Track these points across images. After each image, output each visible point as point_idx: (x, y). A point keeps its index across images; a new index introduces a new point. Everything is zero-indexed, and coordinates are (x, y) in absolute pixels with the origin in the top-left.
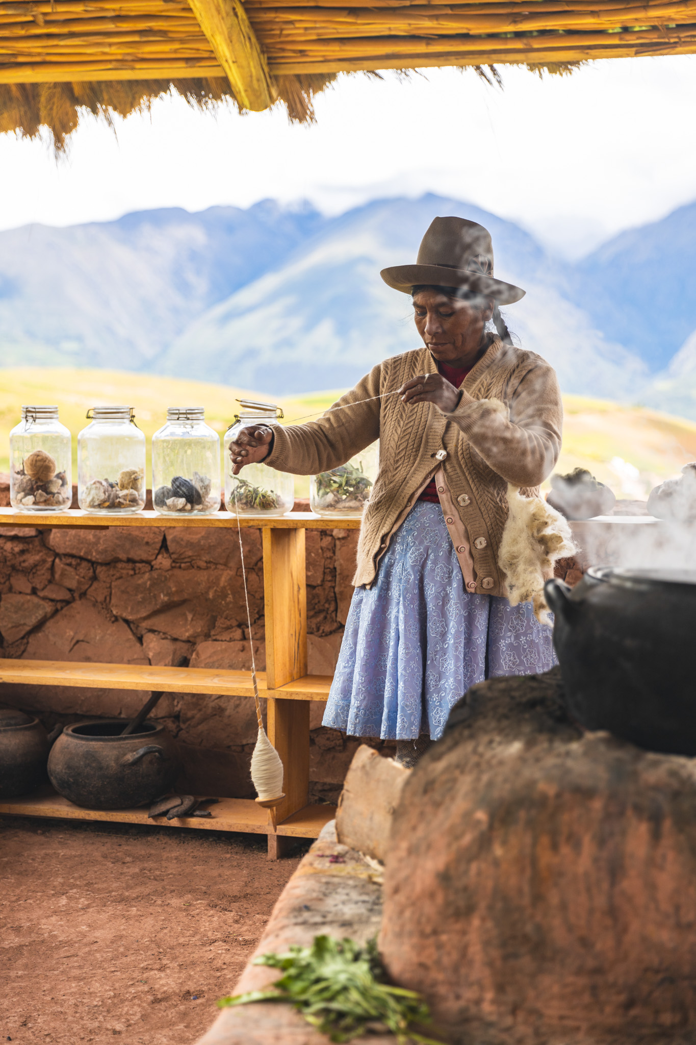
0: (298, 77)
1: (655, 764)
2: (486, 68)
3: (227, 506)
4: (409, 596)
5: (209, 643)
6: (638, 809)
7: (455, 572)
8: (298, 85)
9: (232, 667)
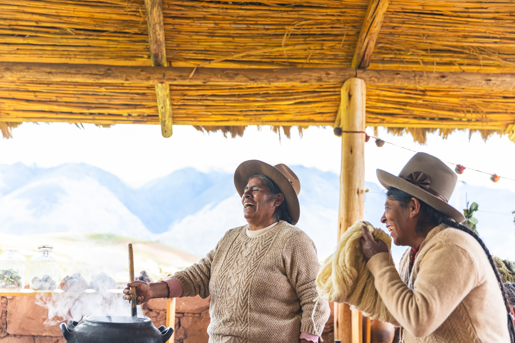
0: (7, 123)
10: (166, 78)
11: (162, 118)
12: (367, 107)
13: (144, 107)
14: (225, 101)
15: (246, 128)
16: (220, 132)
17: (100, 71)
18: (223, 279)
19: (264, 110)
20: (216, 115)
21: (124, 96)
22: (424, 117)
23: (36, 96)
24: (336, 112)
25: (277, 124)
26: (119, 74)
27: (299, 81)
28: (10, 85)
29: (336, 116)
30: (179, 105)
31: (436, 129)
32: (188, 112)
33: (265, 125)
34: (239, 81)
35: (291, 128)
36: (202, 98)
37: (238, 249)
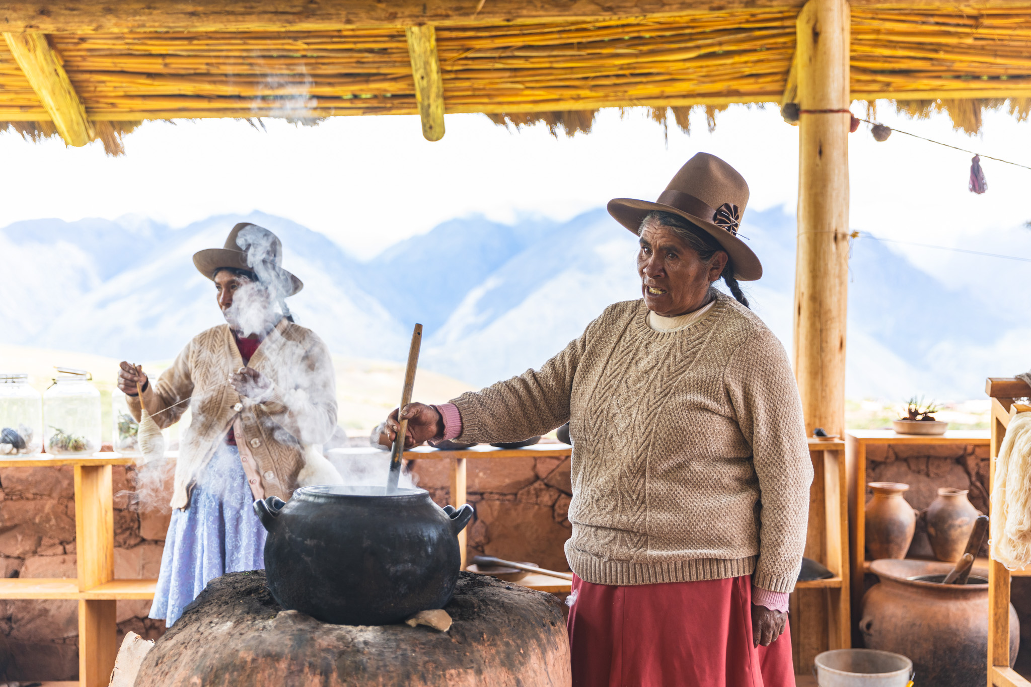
0: (112, 123)
1: (329, 631)
2: (255, 120)
3: (46, 450)
4: (211, 518)
5: (36, 558)
6: (312, 666)
7: (246, 498)
8: (111, 128)
9: (54, 576)
10: (428, 14)
11: (423, 99)
12: (852, 58)
13: (384, 78)
14: (552, 59)
15: (596, 114)
16: (542, 125)
17: (295, 6)
18: (598, 416)
19: (633, 75)
20: (532, 88)
21: (344, 58)
22: (977, 74)
23: (166, 65)
24: (787, 72)
25: (661, 103)
26: (332, 11)
27: (707, 6)
28: (114, 44)
29: (785, 81)
30: (457, 71)
31: (1003, 100)
32: (476, 86)
33: (636, 105)
34: (580, 12)
35: (691, 109)
36: (503, 55)
37: (631, 354)
